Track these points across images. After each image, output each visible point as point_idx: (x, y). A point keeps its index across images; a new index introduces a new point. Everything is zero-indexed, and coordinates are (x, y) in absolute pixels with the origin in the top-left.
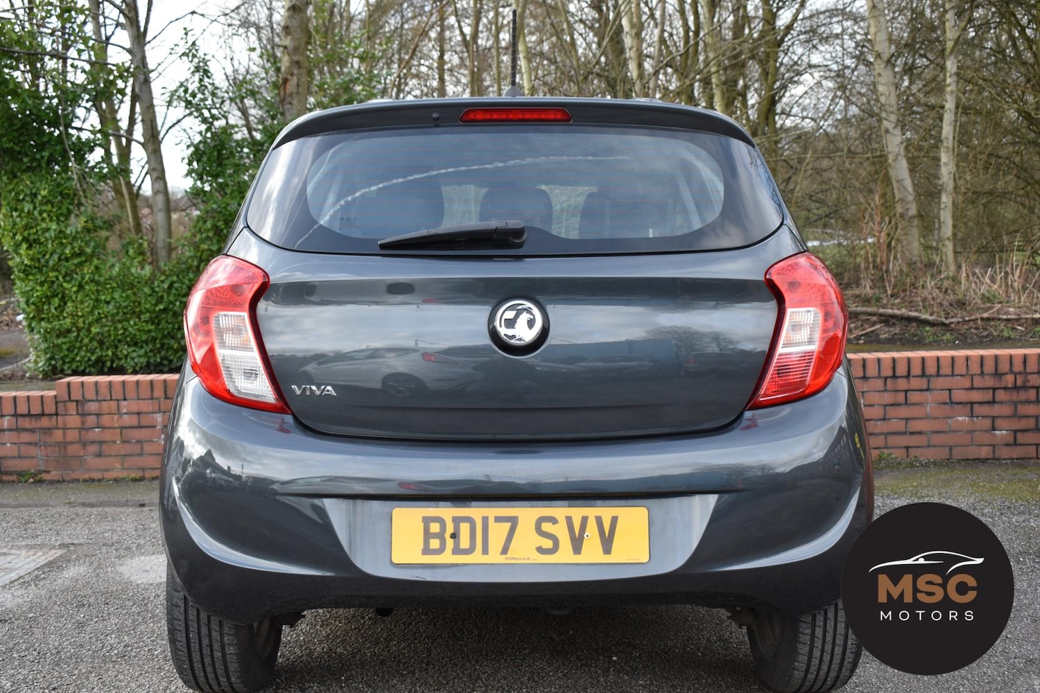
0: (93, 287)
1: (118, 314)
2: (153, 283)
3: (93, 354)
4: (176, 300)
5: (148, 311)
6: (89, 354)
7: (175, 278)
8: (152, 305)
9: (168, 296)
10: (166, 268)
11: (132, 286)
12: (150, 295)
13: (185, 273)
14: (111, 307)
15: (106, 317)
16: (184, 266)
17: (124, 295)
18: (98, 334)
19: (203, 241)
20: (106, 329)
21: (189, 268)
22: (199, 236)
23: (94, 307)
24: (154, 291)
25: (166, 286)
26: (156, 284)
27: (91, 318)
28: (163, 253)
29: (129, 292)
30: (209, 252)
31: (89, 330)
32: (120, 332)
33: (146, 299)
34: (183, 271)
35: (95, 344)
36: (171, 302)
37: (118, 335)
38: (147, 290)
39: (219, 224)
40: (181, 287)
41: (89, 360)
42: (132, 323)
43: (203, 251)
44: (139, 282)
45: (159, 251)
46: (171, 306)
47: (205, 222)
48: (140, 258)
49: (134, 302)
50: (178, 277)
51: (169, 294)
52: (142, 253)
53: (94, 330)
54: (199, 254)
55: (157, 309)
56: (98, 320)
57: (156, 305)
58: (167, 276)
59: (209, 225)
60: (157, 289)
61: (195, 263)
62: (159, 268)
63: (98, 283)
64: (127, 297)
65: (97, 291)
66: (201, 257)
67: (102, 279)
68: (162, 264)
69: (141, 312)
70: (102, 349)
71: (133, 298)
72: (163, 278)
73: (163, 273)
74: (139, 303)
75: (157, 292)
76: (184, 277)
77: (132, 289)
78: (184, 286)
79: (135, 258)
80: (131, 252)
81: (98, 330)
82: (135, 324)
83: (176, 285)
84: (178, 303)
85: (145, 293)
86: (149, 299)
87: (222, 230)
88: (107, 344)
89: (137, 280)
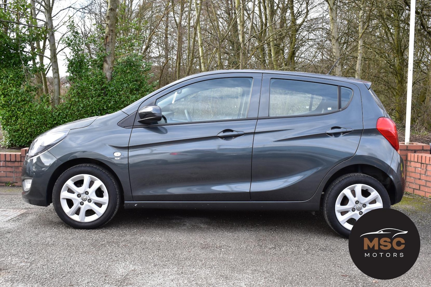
0: (29, 113)
1: (38, 124)
2: (52, 113)
3: (28, 139)
4: (61, 120)
5: (50, 123)
6: (26, 139)
7: (61, 111)
8: (52, 121)
9: (58, 118)
10: (58, 107)
11: (44, 114)
12: (51, 117)
13: (65, 109)
14: (35, 122)
15: (33, 125)
16: (64, 107)
17: (41, 117)
18: (30, 131)
19: (72, 97)
20: (33, 130)
21: (67, 108)
22: (71, 96)
23: (29, 121)
24: (52, 116)
25: (57, 114)
26: (53, 113)
27: (27, 125)
28: (57, 101)
29: (43, 116)
30: (75, 102)
31: (26, 130)
32: (39, 131)
33: (49, 119)
34: (64, 109)
35: (29, 135)
36: (59, 121)
37: (38, 132)
38: (50, 115)
39: (79, 91)
40: (63, 115)
41: (26, 141)
42: (43, 128)
43: (72, 101)
44: (47, 112)
45: (55, 100)
46: (59, 122)
47: (73, 90)
48: (48, 103)
49: (45, 120)
50: (62, 111)
51: (58, 117)
52: (48, 101)
53: (28, 130)
54: (71, 102)
55: (54, 123)
56: (30, 126)
57: (53, 121)
58: (58, 110)
59: (75, 91)
60: (54, 115)
61: (69, 106)
62: (55, 107)
63: (30, 112)
64: (42, 118)
65: (30, 115)
66: (71, 103)
67: (32, 111)
68: (56, 106)
69: (47, 124)
70: (31, 138)
71: (44, 118)
72: (56, 111)
73: (56, 109)
74: (47, 120)
75: (54, 116)
76: (64, 111)
77: (44, 115)
78: (64, 115)
79: (45, 103)
80: (44, 100)
81: (30, 130)
82: (45, 128)
83: (61, 114)
84: (62, 121)
85: (49, 116)
86: (50, 119)
87: (80, 93)
88: (33, 135)
89: (46, 111)
